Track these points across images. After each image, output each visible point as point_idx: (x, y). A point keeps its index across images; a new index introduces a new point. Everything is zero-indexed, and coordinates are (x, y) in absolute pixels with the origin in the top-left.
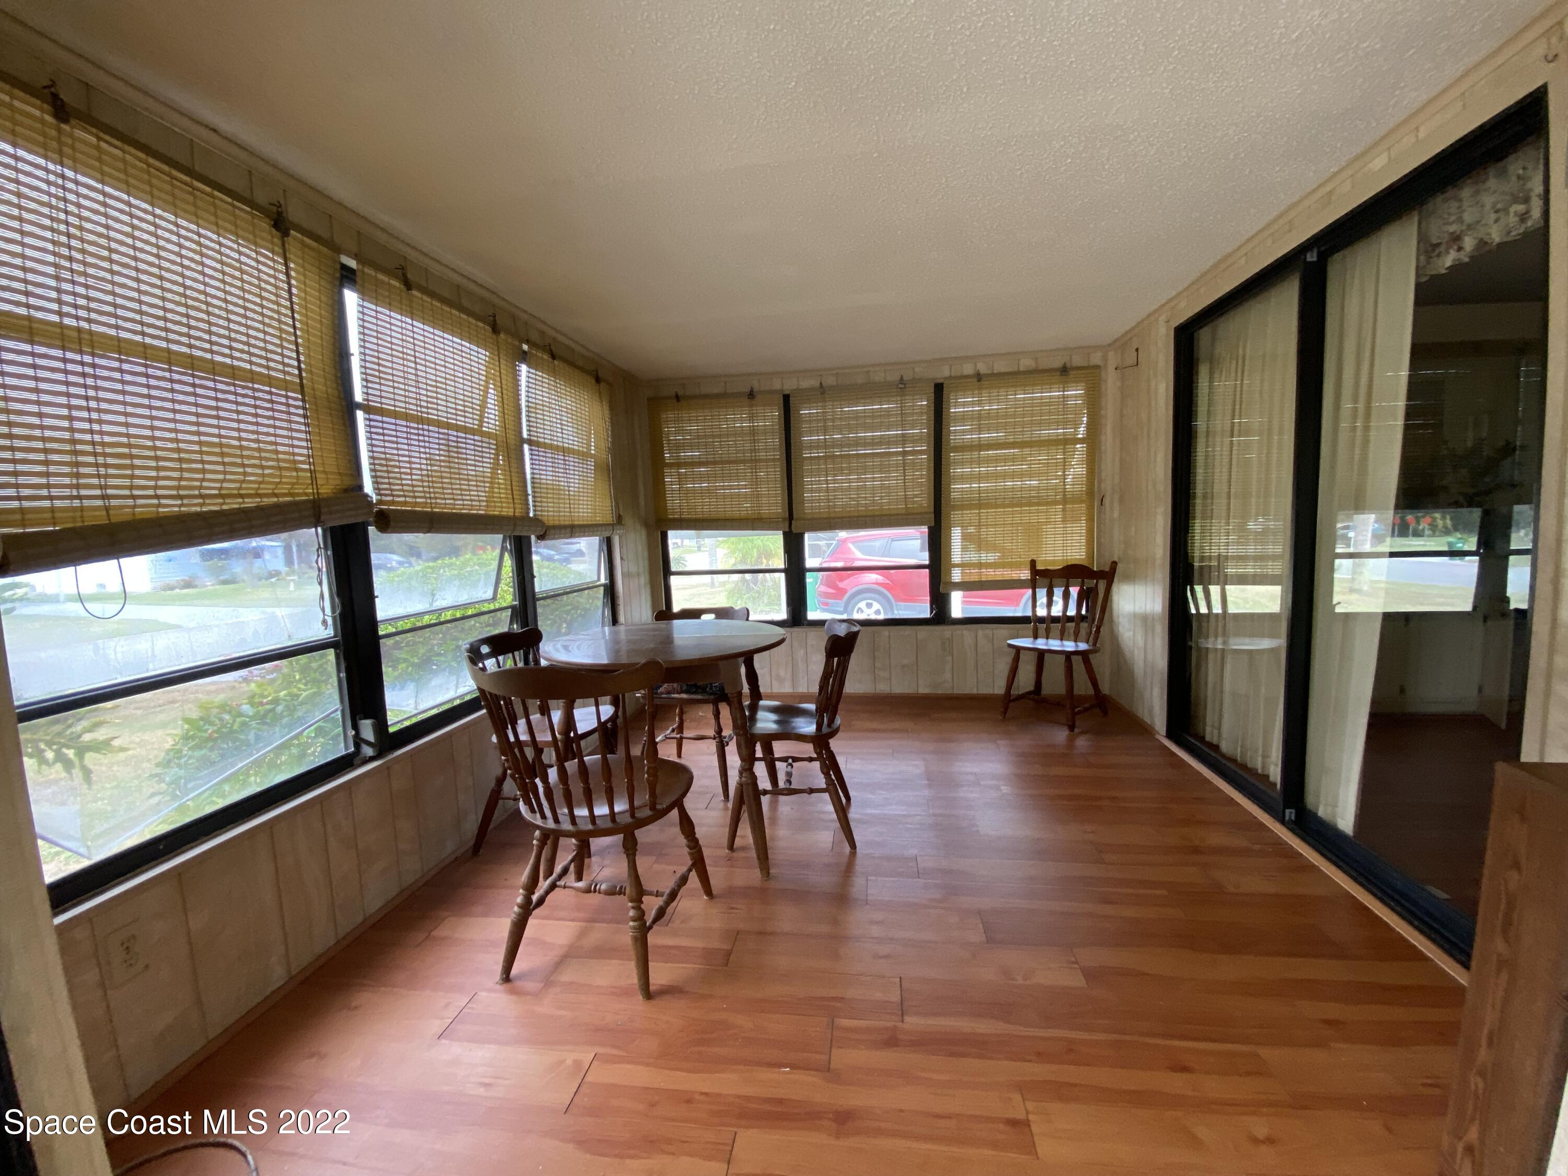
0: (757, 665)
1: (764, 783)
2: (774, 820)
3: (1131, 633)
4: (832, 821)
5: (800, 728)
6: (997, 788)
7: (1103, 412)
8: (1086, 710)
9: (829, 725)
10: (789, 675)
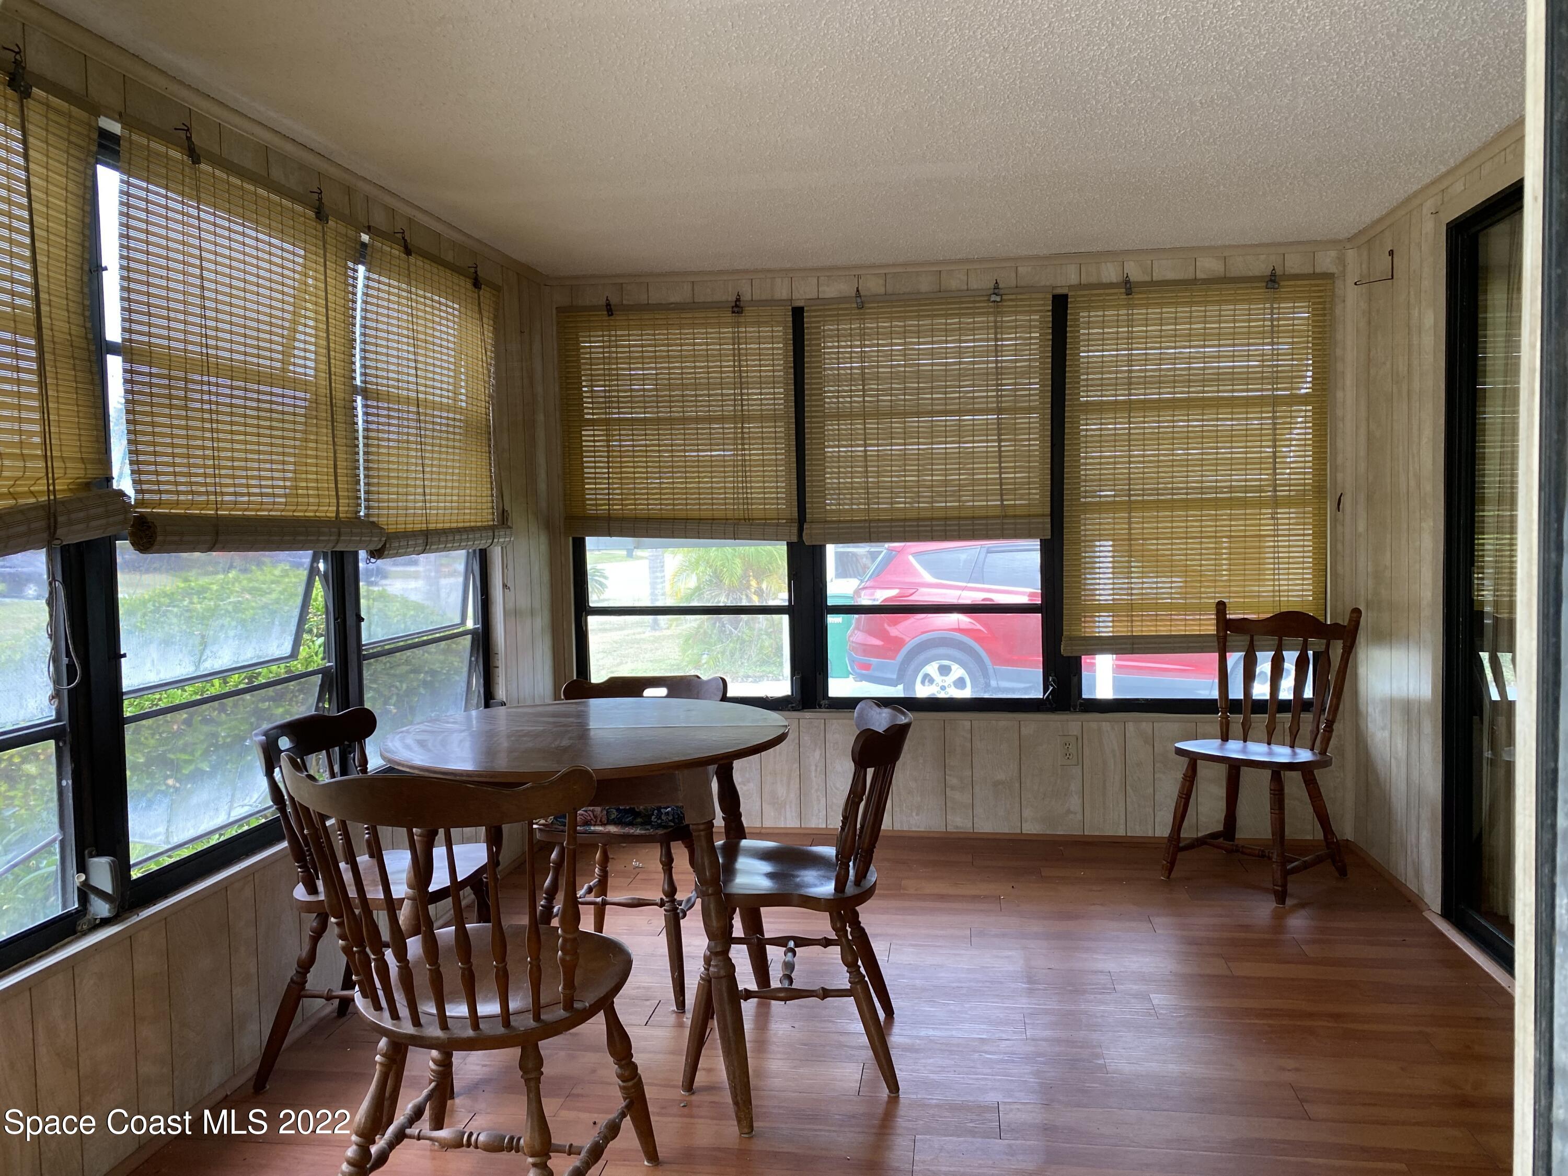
0: (738, 777)
1: (746, 979)
2: (762, 1044)
3: (1386, 734)
4: (861, 1048)
5: (809, 886)
6: (1145, 997)
7: (1339, 352)
8: (1306, 866)
9: (858, 882)
10: (793, 796)
